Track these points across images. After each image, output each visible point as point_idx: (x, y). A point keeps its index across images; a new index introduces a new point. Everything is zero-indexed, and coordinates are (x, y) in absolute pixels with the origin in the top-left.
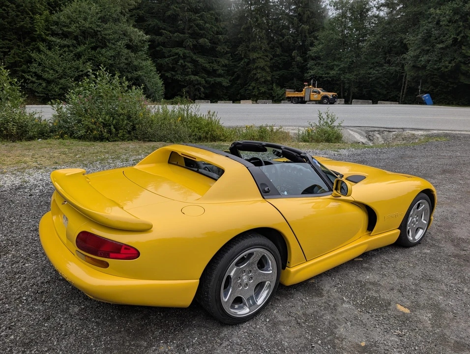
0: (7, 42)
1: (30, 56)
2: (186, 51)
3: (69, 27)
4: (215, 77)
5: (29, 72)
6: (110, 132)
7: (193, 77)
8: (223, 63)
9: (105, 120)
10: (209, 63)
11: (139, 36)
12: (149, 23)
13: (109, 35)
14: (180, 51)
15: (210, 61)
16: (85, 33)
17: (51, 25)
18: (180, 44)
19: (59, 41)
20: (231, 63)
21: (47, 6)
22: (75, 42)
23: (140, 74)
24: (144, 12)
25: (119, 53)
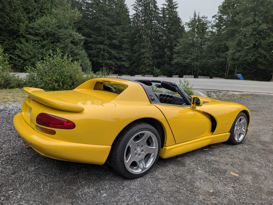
0: (3, 37)
1: (15, 45)
2: (105, 47)
3: (39, 30)
4: (121, 62)
5: (14, 54)
6: (59, 85)
7: (108, 61)
8: (126, 54)
9: (57, 78)
10: (118, 54)
11: (79, 37)
12: (84, 31)
13: (62, 35)
14: (102, 46)
15: (118, 53)
16: (48, 34)
17: (29, 29)
18: (102, 43)
19: (33, 38)
20: (130, 54)
21: (27, 19)
22: (42, 38)
23: (78, 58)
24: (82, 25)
25: (67, 46)
